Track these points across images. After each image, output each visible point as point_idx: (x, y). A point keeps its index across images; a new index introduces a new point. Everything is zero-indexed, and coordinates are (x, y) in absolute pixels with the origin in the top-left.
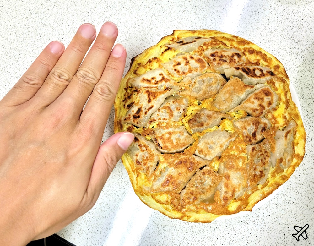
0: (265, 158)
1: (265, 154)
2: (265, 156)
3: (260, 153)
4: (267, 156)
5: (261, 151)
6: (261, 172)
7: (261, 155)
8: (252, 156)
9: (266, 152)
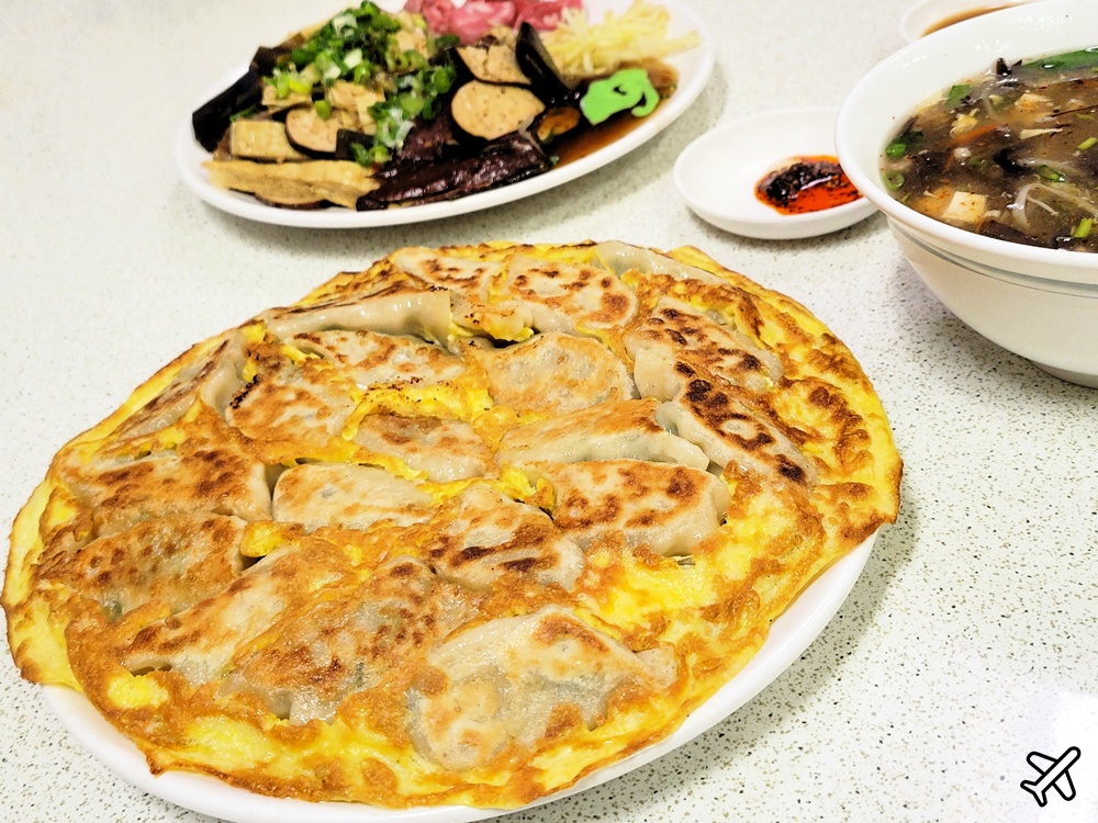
0: (400, 637)
1: (421, 625)
2: (411, 630)
3: (407, 605)
4: (418, 638)
5: (417, 600)
6: (336, 665)
7: (404, 613)
8: (375, 587)
9: (430, 621)
